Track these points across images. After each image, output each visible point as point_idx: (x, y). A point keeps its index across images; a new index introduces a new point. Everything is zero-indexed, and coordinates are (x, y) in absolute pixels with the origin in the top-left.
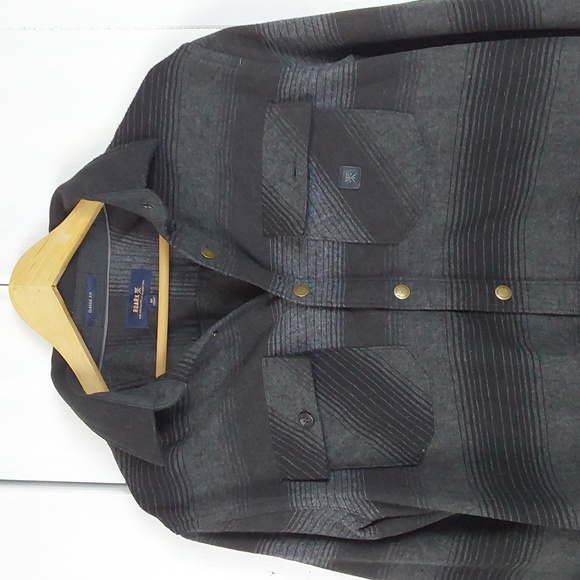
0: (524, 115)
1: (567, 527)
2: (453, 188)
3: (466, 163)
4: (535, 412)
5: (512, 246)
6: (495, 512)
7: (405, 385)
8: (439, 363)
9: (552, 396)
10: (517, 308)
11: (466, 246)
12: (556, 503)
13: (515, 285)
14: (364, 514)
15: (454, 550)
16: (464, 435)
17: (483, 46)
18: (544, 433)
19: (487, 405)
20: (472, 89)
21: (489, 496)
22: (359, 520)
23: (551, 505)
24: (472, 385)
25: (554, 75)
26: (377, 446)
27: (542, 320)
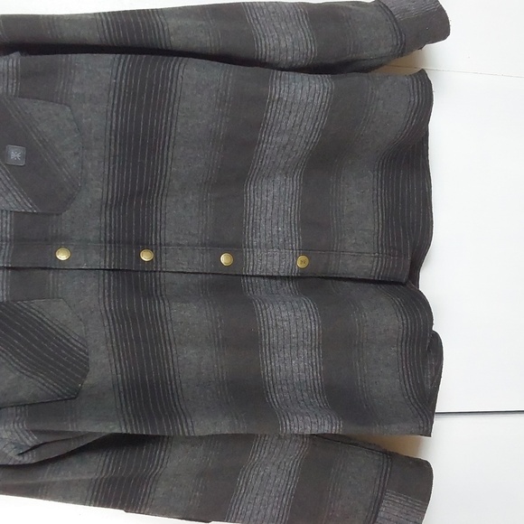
0: (158, 116)
1: (187, 435)
2: (107, 170)
3: (115, 149)
4: (169, 348)
5: (156, 219)
6: (132, 428)
7: (64, 331)
8: (92, 312)
9: (180, 335)
10: (156, 267)
11: (119, 218)
12: (180, 417)
13: (156, 249)
14: (23, 441)
15: (101, 464)
16: (114, 370)
17: (126, 58)
18: (176, 364)
19: (132, 344)
20: (117, 91)
21: (129, 416)
22: (18, 446)
23: (176, 419)
24: (120, 329)
25: (179, 88)
26: (39, 385)
27: (176, 277)
